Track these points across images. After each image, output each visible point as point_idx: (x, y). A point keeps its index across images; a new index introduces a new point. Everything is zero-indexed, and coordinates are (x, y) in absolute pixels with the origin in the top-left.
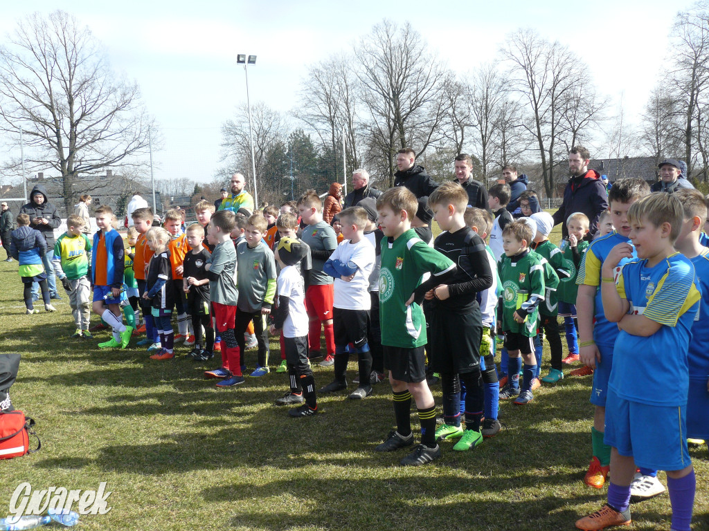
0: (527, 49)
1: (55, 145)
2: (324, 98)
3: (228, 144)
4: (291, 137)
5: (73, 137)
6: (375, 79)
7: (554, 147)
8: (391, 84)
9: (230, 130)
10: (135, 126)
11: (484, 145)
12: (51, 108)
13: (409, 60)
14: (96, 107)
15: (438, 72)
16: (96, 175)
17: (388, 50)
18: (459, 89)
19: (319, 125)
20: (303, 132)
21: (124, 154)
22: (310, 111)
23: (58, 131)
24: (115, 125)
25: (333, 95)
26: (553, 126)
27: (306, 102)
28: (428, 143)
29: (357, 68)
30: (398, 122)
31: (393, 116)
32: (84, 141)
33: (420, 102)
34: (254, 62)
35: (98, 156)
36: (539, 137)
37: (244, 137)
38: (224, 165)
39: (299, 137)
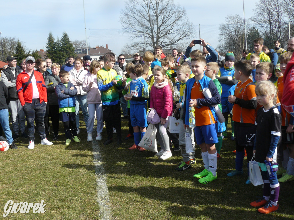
1: (151, 36)
2: (266, 11)
3: (222, 34)
4: (250, 30)
5: (158, 33)
9: (223, 28)
10: (184, 27)
12: (149, 21)
14: (167, 20)
16: (167, 49)
20: (255, 28)
21: (179, 39)
22: (260, 18)
23: (152, 30)
24: (175, 27)
25: (271, 10)
27: (258, 14)
32: (162, 35)
35: (168, 41)
37: (229, 31)
38: (220, 43)
39: (253, 30)
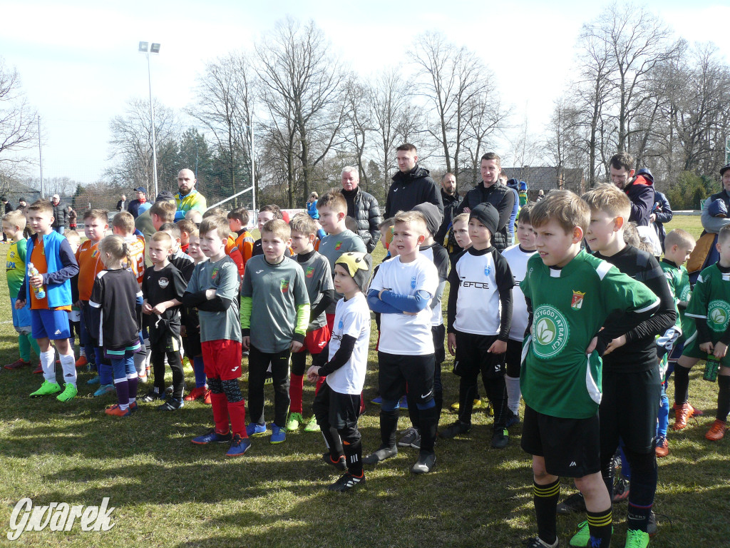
0: (435, 53)
2: (221, 95)
3: (116, 142)
4: (184, 136)
6: (277, 79)
7: (459, 154)
8: (293, 84)
9: (119, 126)
10: (14, 118)
11: (386, 150)
13: (312, 59)
15: (342, 73)
17: (290, 47)
18: (362, 92)
19: (214, 124)
20: (196, 131)
21: (2, 149)
22: (206, 108)
25: (231, 92)
26: (458, 132)
27: (201, 99)
28: (330, 146)
29: (257, 66)
30: (299, 123)
31: (293, 117)
33: (322, 103)
34: (157, 51)
36: (445, 143)
37: (134, 135)
38: (111, 164)
39: (193, 136)
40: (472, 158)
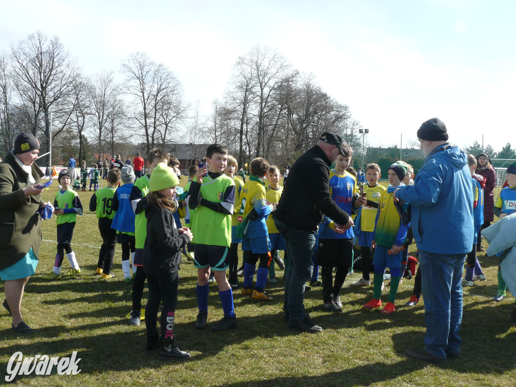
0: (142, 68)
6: (28, 74)
7: (155, 135)
11: (100, 129)
17: (39, 53)
26: (155, 120)
28: (65, 124)
33: (61, 94)
36: (146, 127)
40: (162, 137)
